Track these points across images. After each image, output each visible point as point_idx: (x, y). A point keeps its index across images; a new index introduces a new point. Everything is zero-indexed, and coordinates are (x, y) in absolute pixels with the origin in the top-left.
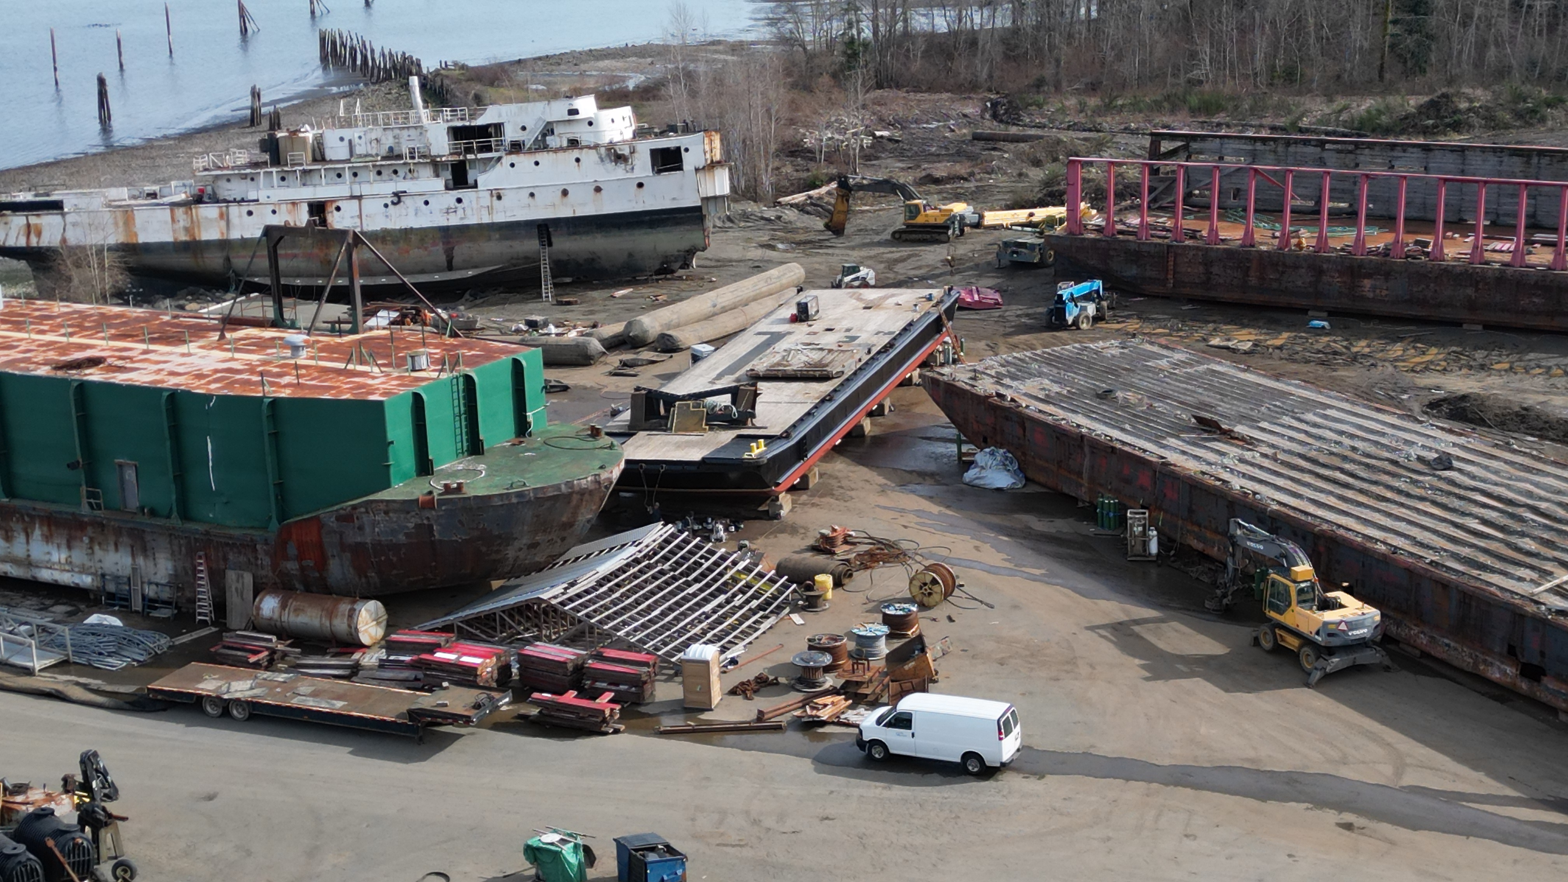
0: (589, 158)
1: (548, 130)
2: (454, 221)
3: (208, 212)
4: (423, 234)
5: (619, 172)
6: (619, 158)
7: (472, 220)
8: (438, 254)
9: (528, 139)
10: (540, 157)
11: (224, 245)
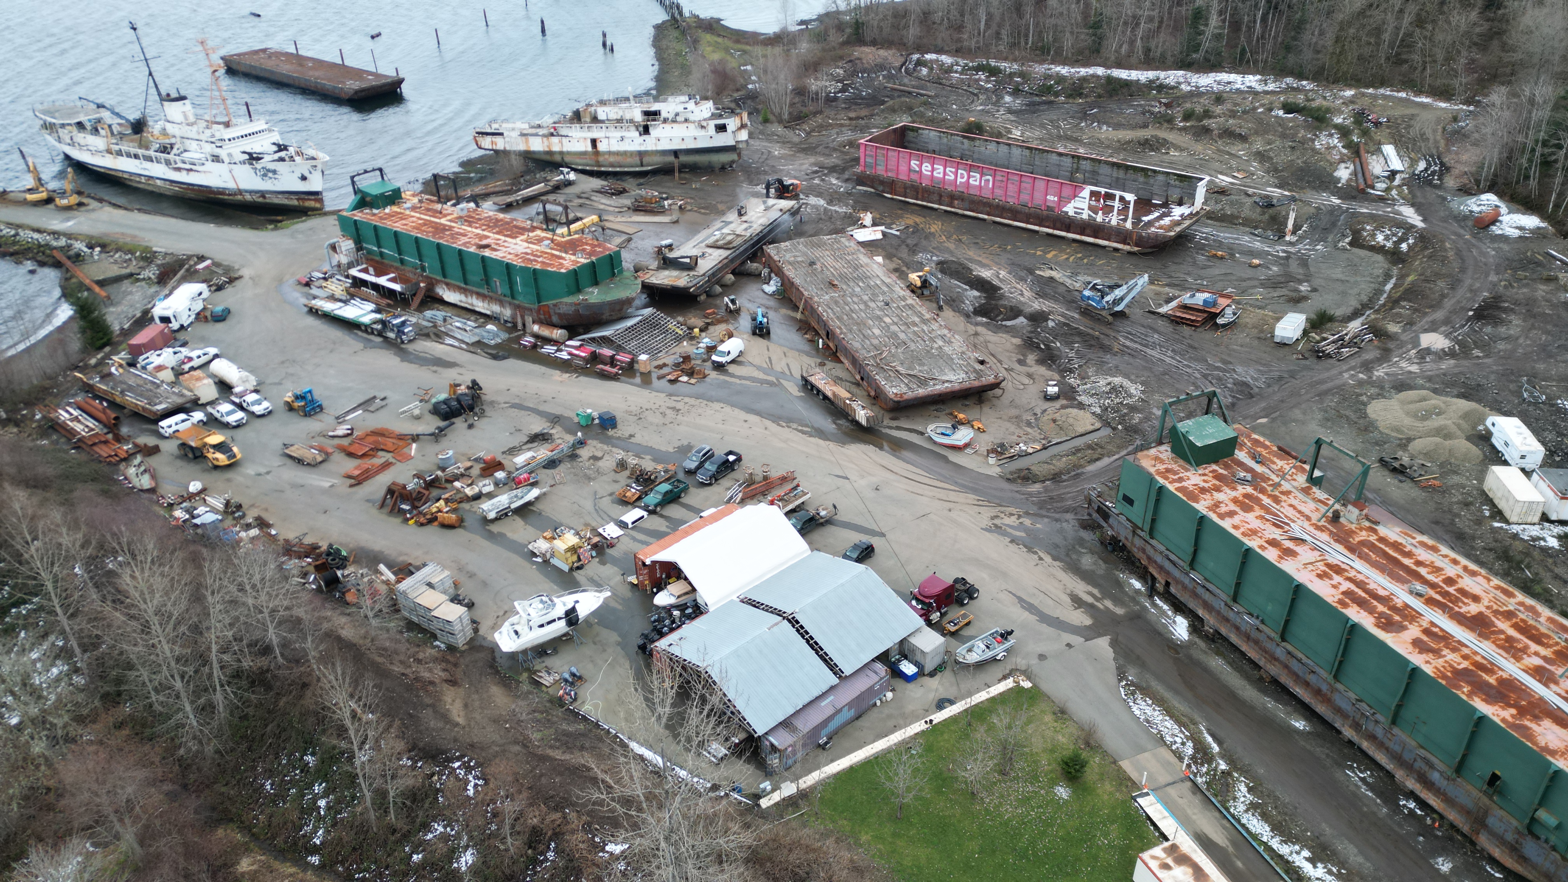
0: (691, 126)
1: (677, 115)
2: (643, 148)
3: (555, 140)
4: (631, 154)
5: (702, 133)
6: (703, 127)
7: (649, 148)
8: (637, 160)
9: (671, 116)
10: (674, 125)
11: (561, 153)
